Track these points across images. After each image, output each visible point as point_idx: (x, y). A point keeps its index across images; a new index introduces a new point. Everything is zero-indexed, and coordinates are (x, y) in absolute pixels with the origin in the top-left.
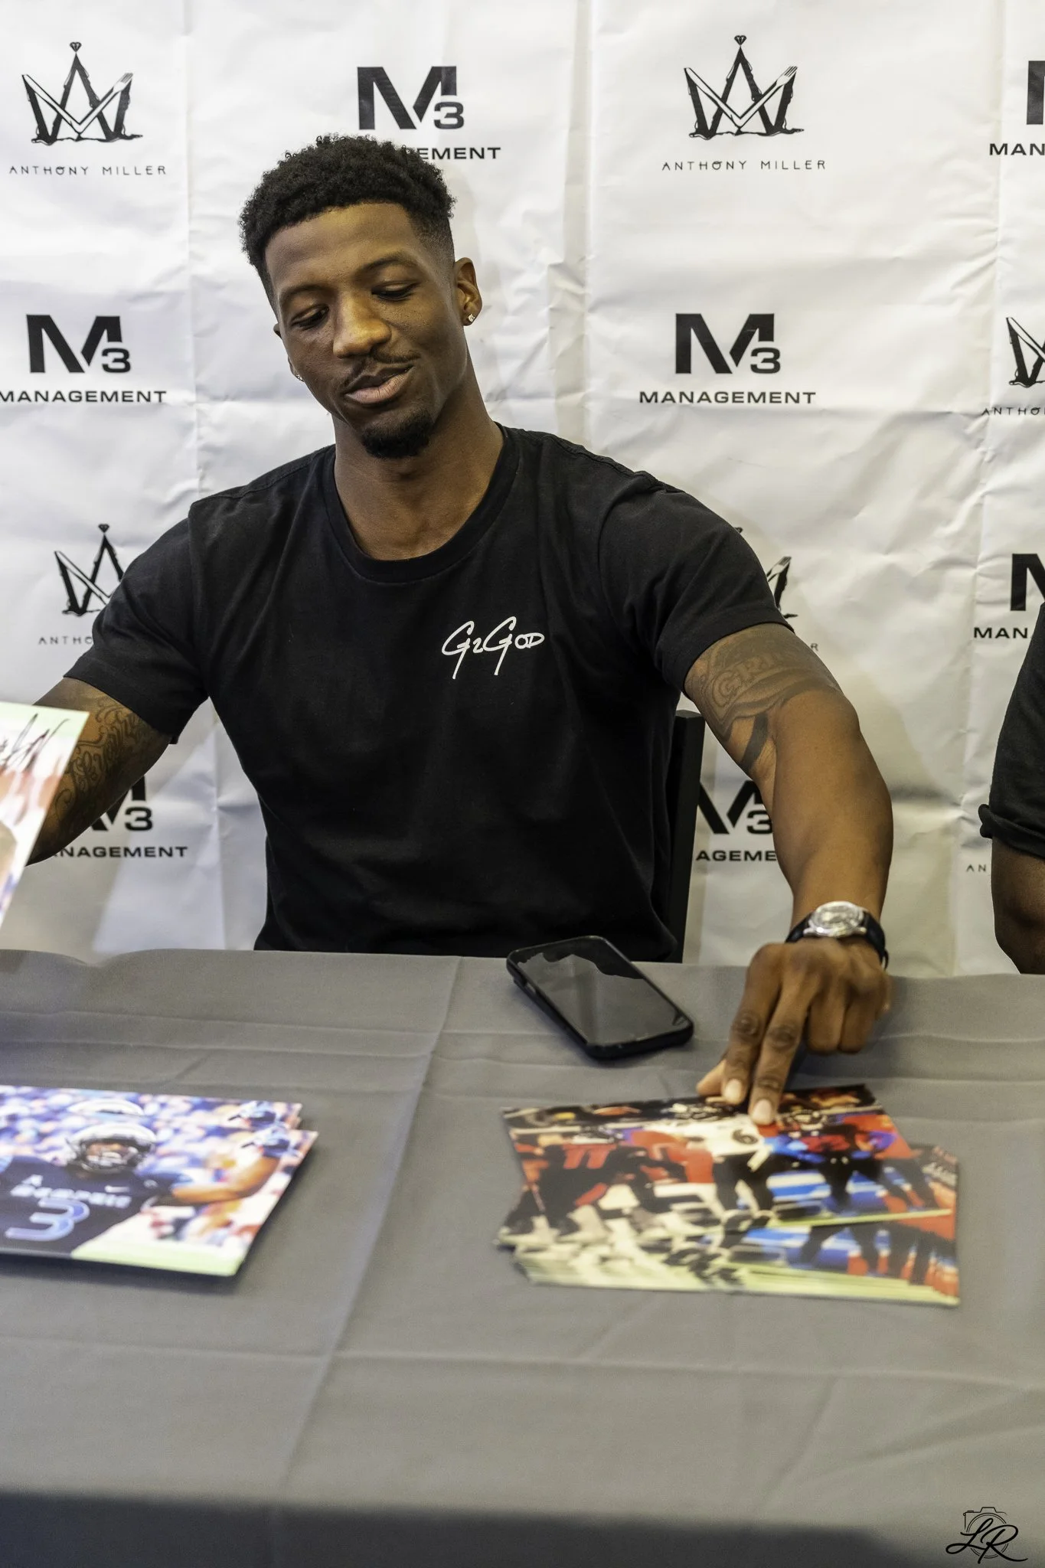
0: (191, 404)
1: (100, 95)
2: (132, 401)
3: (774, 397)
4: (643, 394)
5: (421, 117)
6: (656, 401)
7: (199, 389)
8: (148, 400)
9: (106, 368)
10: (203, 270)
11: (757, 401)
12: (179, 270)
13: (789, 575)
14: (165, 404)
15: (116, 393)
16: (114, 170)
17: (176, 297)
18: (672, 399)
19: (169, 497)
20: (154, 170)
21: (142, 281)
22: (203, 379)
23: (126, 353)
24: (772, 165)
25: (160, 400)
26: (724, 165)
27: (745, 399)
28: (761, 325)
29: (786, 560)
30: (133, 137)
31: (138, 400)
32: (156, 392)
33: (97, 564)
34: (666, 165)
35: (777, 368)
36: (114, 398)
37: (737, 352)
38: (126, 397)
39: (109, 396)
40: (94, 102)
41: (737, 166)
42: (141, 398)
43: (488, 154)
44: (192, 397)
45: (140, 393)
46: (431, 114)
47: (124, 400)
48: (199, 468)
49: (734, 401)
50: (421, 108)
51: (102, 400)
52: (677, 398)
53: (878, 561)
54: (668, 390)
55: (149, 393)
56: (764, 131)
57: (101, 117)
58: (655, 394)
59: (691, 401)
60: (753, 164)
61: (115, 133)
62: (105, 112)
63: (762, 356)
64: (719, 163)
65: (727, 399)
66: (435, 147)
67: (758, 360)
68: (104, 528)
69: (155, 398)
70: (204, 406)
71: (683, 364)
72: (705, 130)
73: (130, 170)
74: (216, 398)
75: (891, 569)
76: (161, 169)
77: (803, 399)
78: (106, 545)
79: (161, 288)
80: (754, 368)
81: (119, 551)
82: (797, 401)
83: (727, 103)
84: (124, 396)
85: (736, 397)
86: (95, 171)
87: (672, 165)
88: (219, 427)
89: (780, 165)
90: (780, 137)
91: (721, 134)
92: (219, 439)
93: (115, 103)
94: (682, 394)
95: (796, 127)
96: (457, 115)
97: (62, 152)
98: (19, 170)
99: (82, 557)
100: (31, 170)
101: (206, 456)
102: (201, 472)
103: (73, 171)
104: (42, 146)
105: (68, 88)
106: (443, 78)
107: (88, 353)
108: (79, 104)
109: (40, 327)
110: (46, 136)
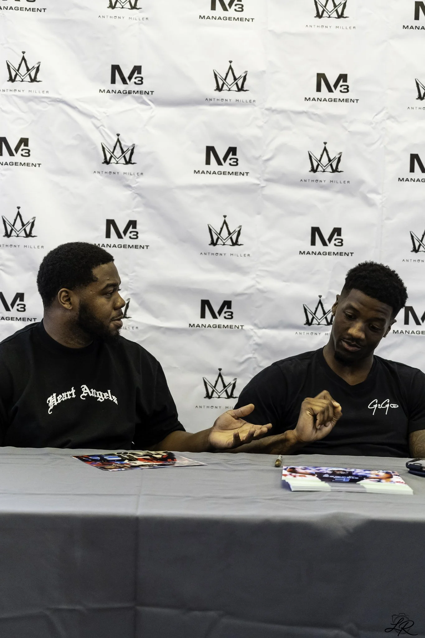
0: (252, 330)
1: (231, 231)
2: (233, 328)
5: (329, 243)
6: (398, 333)
7: (255, 325)
8: (238, 328)
9: (225, 317)
10: (260, 287)
12: (253, 286)
14: (244, 330)
15: (228, 326)
16: (234, 255)
17: (251, 295)
19: (242, 361)
20: (246, 255)
21: (240, 289)
22: (257, 321)
23: (232, 313)
25: (242, 328)
26: (421, 261)
30: (240, 245)
31: (235, 328)
32: (241, 326)
33: (217, 382)
34: (403, 260)
36: (227, 327)
39: (226, 326)
40: (230, 233)
42: (236, 327)
43: (350, 254)
44: (252, 327)
45: (235, 326)
46: (333, 242)
47: (230, 328)
48: (253, 350)
49: (422, 334)
50: (330, 240)
51: (223, 328)
52: (404, 332)
54: (402, 330)
55: (238, 326)
57: (231, 238)
59: (409, 333)
61: (235, 244)
62: (232, 237)
64: (419, 260)
65: (420, 333)
66: (334, 252)
68: (220, 370)
69: (240, 327)
70: (256, 331)
72: (415, 250)
73: (239, 255)
74: (260, 328)
76: (249, 255)
78: (220, 375)
79: (245, 292)
81: (224, 377)
83: (423, 242)
84: (230, 327)
86: (228, 255)
87: (405, 260)
88: (260, 337)
91: (420, 251)
92: (259, 341)
93: (236, 234)
94: (406, 331)
96: (341, 242)
97: (219, 248)
98: (203, 254)
99: (212, 379)
100: (207, 254)
101: (256, 347)
102: (253, 352)
103: (221, 254)
104: (212, 246)
105: (222, 229)
106: (337, 231)
107: (220, 312)
108: (225, 234)
109: (205, 303)
110: (213, 243)
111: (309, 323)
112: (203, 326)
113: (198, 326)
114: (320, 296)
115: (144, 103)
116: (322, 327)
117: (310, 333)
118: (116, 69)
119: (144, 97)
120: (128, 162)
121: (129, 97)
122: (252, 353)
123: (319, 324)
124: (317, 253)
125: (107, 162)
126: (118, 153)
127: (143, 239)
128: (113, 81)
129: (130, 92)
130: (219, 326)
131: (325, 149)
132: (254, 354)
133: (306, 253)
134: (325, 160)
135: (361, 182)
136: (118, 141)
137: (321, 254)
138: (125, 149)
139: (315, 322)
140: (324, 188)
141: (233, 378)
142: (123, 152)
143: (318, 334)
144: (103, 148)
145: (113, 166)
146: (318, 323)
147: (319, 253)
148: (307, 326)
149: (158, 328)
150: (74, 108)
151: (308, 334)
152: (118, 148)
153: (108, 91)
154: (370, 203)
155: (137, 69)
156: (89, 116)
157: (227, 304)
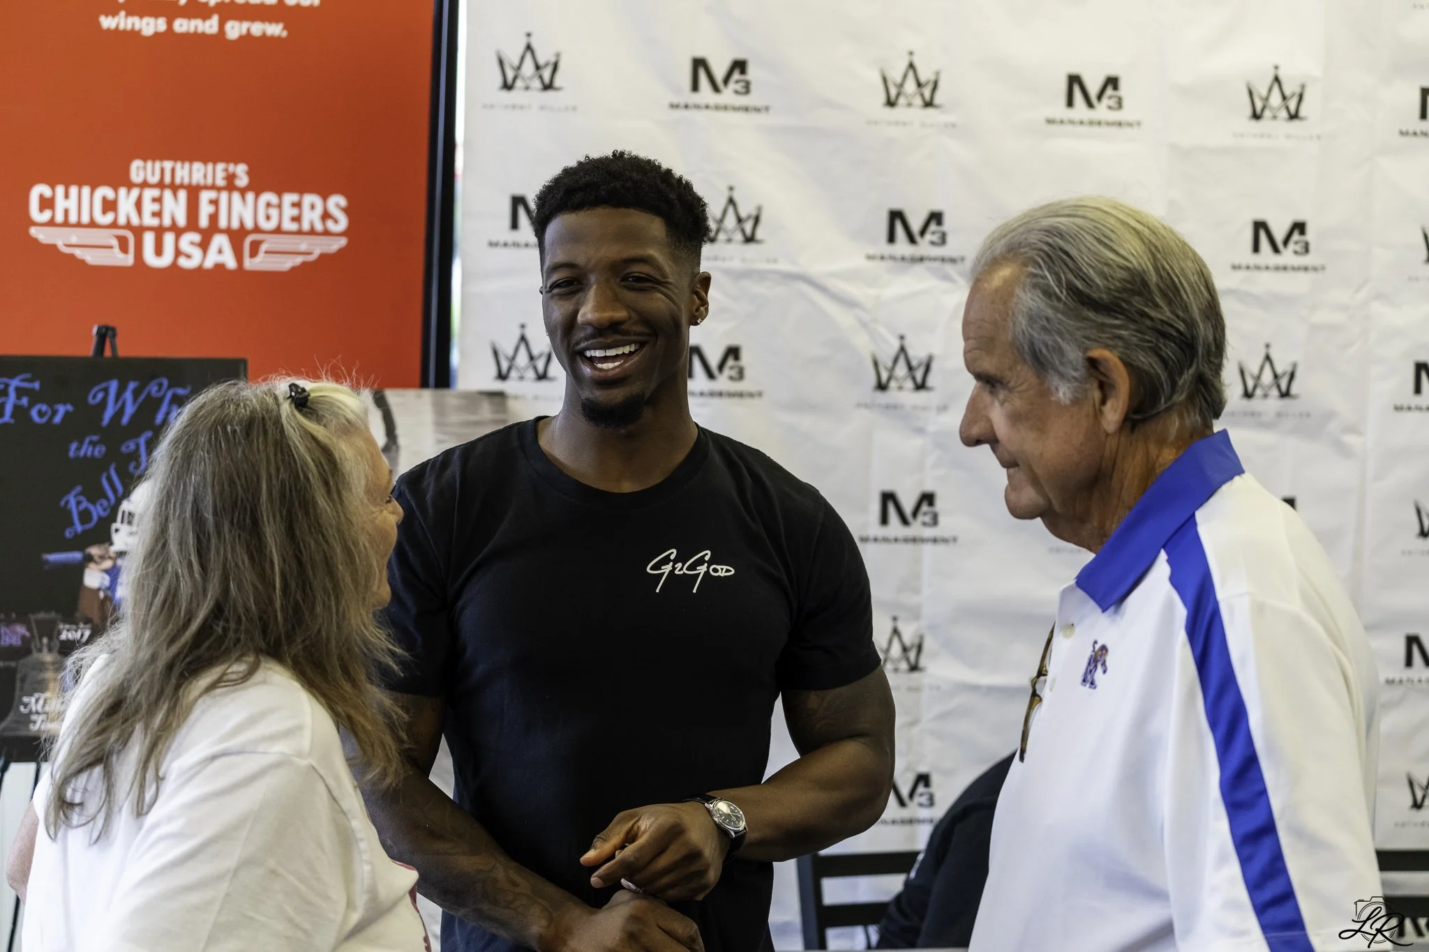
4: (1387, 679)
6: (1395, 683)
18: (1403, 682)
34: (1404, 552)
52: (1405, 681)
54: (1401, 677)
58: (1394, 679)
59: (1413, 683)
71: (1409, 662)
94: (1407, 679)
115: (947, 278)
118: (896, 216)
119: (949, 268)
120: (921, 386)
121: (919, 268)
125: (882, 387)
126: (901, 370)
127: (947, 525)
128: (891, 238)
129: (921, 259)
131: (1268, 358)
134: (1267, 377)
135: (1330, 415)
136: (903, 349)
138: (914, 363)
140: (1267, 426)
142: (910, 368)
144: (876, 364)
145: (892, 395)
149: (974, 688)
150: (822, 289)
152: (902, 363)
153: (882, 258)
154: (1345, 452)
155: (936, 217)
156: (849, 303)
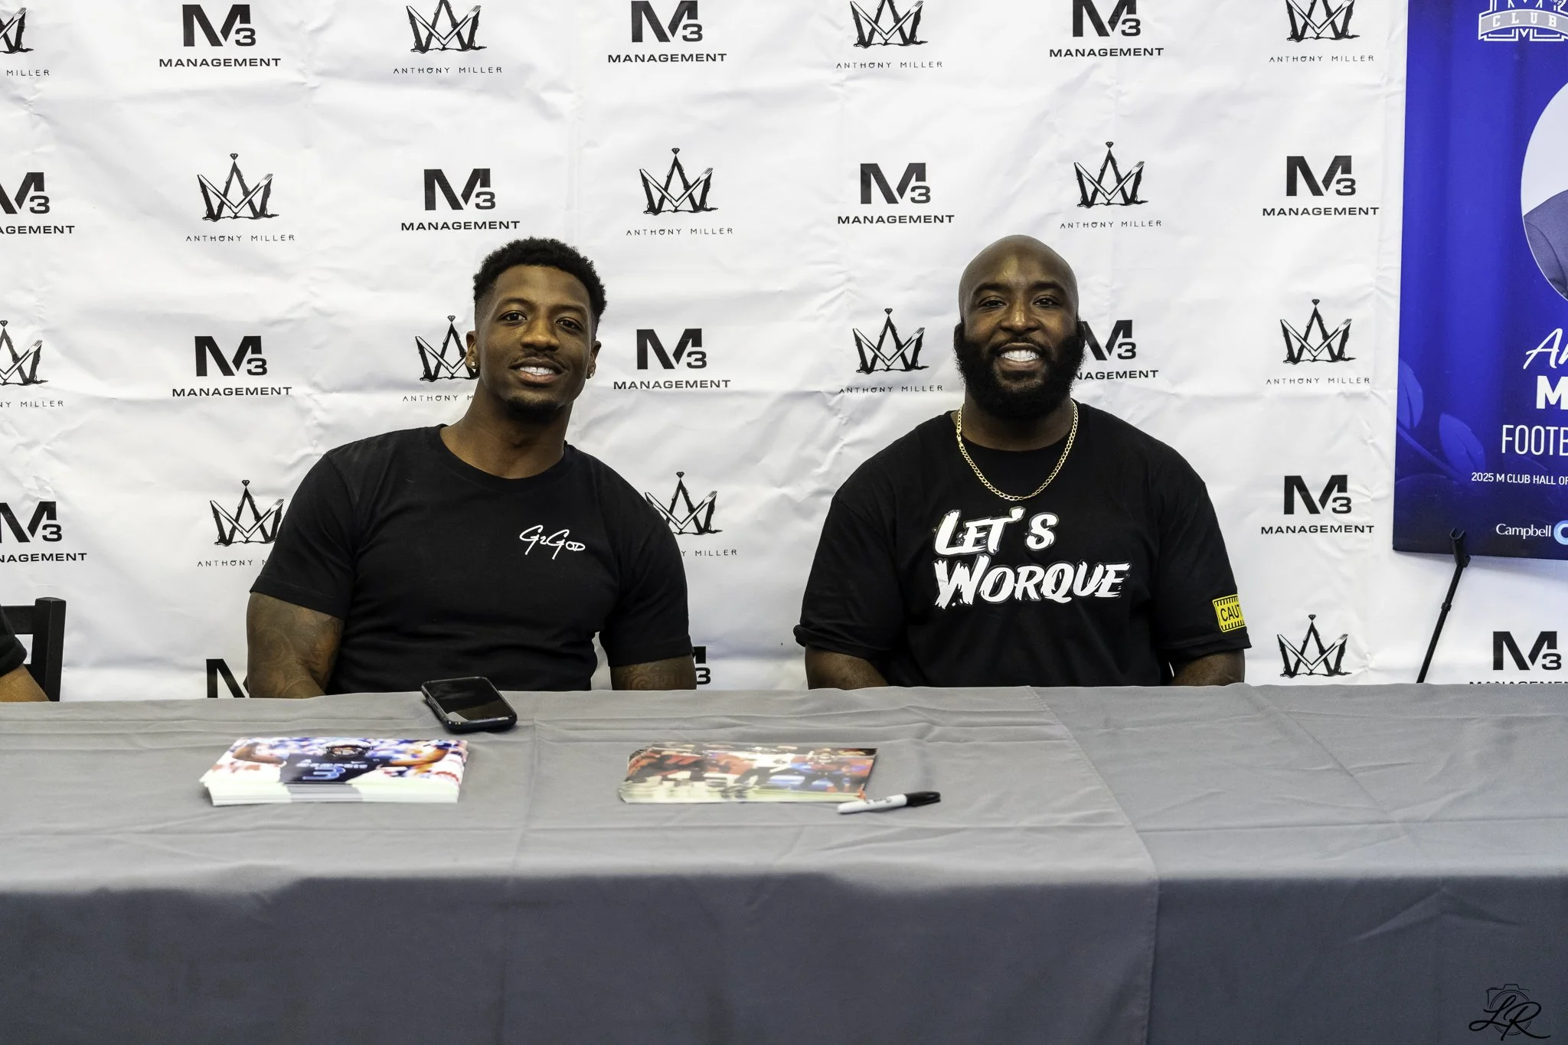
0: (309, 395)
1: (250, 188)
2: (267, 394)
3: (703, 384)
4: (616, 383)
5: (466, 202)
6: (625, 388)
7: (315, 385)
8: (279, 393)
9: (250, 372)
10: (319, 304)
11: (692, 387)
12: (304, 303)
13: (716, 503)
14: (291, 395)
15: (256, 389)
16: (259, 238)
17: (300, 322)
18: (635, 386)
19: (291, 462)
20: (287, 238)
21: (275, 311)
22: (318, 377)
23: (264, 361)
24: (698, 231)
25: (287, 394)
26: (666, 232)
27: (684, 385)
28: (693, 336)
29: (714, 493)
30: (272, 216)
31: (272, 394)
32: (284, 388)
33: (240, 509)
34: (629, 232)
35: (704, 365)
36: (255, 392)
37: (678, 354)
38: (263, 392)
39: (252, 391)
40: (246, 193)
41: (675, 232)
43: (512, 226)
44: (309, 390)
45: (273, 389)
46: (473, 200)
47: (262, 394)
48: (311, 438)
49: (676, 387)
50: (466, 196)
51: (247, 394)
52: (638, 385)
53: (776, 492)
54: (633, 381)
55: (280, 388)
56: (692, 209)
57: (251, 203)
58: (624, 383)
59: (648, 387)
60: (685, 231)
61: (260, 213)
62: (254, 199)
63: (694, 357)
64: (664, 230)
65: (672, 386)
66: (477, 221)
67: (691, 360)
68: (246, 483)
69: (283, 392)
70: (318, 396)
71: (642, 363)
72: (654, 209)
73: (270, 238)
74: (325, 391)
75: (784, 497)
76: (291, 237)
77: (722, 384)
78: (247, 494)
79: (289, 316)
80: (689, 365)
81: (255, 498)
82: (718, 386)
83: (668, 191)
85: (678, 384)
86: (246, 239)
87: (633, 232)
88: (326, 411)
89: (703, 232)
90: (703, 213)
91: (664, 211)
92: (328, 419)
93: (261, 193)
94: (642, 383)
95: (713, 207)
96: (491, 200)
97: (224, 226)
98: (193, 238)
99: (229, 504)
100: (202, 238)
101: (320, 431)
102: (315, 442)
103: (231, 238)
104: (210, 222)
105: (228, 183)
106: (481, 176)
107: (238, 361)
108: (236, 194)
109: (204, 344)
110: (213, 216)
111: (430, 376)
112: (202, 393)
113: (192, 392)
114: (452, 318)
116: (459, 383)
117: (434, 398)
120: (15, 48)
122: (312, 445)
123: (452, 377)
124: (440, 226)
127: (60, 212)
130: (238, 392)
132: (316, 446)
133: (415, 227)
134: (445, 24)
135: (528, 69)
137: (448, 227)
139: (443, 372)
140: (449, 84)
141: (276, 500)
143: (452, 398)
146: (450, 376)
147: (445, 226)
148: (427, 382)
149: (108, 402)
151: (430, 399)
154: (548, 113)
157: (252, 343)
